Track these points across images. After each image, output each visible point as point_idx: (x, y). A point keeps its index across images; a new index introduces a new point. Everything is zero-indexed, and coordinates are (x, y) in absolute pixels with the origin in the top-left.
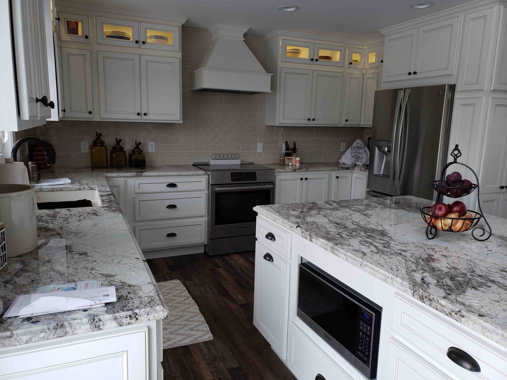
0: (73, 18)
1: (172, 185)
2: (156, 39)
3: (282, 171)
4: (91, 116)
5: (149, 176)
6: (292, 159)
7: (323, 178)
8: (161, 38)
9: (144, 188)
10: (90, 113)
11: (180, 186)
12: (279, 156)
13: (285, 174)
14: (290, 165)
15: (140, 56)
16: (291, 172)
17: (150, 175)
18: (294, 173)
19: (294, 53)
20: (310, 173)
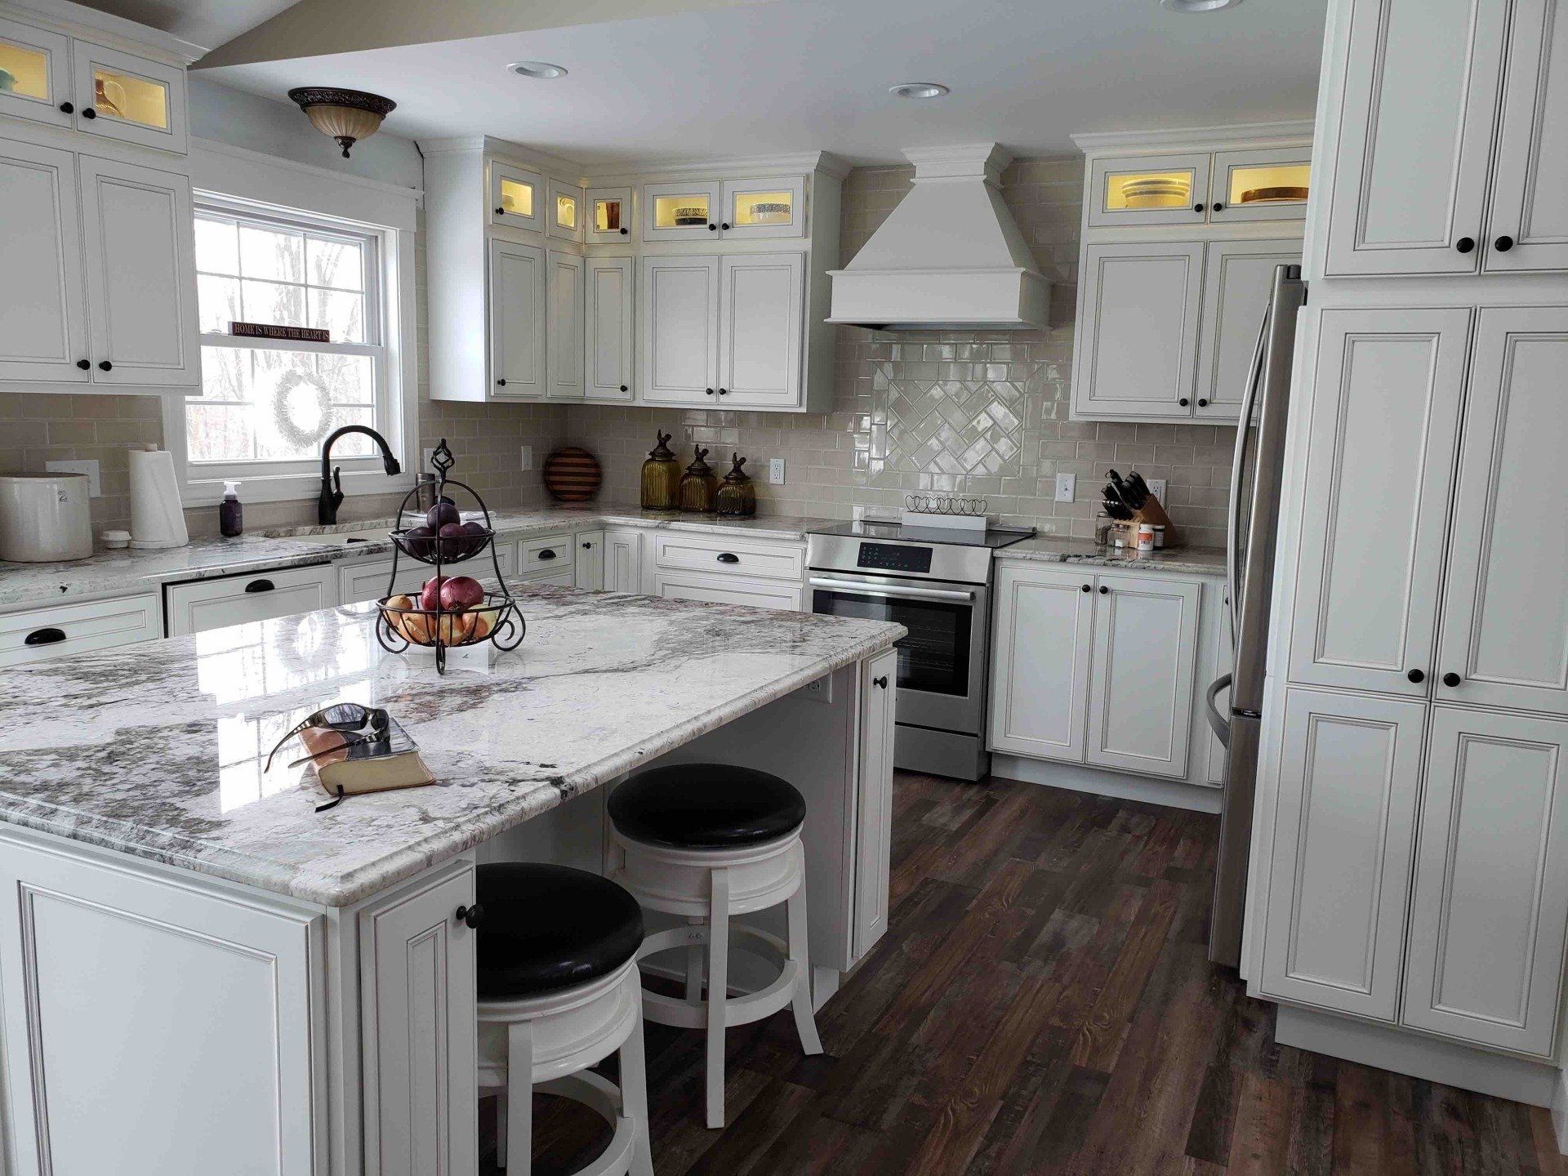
0: (614, 196)
1: (729, 558)
2: (761, 214)
3: (1021, 556)
4: (627, 395)
5: (679, 530)
6: (1128, 527)
7: (1176, 597)
8: (772, 208)
9: (675, 557)
10: (624, 389)
11: (745, 564)
12: (1093, 516)
13: (1034, 565)
14: (1119, 548)
15: (720, 257)
16: (1050, 561)
17: (683, 528)
18: (1062, 567)
19: (1141, 193)
20: (1125, 573)
